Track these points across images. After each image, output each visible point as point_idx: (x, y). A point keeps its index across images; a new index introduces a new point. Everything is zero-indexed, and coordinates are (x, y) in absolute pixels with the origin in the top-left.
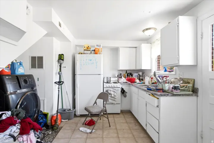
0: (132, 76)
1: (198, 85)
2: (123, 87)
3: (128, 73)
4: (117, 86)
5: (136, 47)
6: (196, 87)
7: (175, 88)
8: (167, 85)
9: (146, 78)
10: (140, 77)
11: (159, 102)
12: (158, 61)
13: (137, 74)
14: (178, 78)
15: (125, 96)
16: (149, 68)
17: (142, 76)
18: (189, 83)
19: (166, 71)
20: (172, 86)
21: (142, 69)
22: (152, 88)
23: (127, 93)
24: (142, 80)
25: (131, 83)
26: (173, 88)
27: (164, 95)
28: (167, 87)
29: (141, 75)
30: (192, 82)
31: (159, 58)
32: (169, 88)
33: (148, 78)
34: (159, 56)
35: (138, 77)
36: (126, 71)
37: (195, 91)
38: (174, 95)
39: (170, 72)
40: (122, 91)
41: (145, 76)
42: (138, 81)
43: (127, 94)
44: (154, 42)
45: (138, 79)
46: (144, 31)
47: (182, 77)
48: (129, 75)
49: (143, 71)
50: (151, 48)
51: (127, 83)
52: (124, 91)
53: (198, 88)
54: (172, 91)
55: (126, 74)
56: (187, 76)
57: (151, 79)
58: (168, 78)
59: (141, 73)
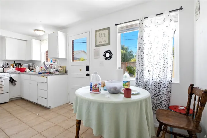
0: (21, 66)
1: (67, 69)
2: (11, 76)
3: (17, 64)
4: (4, 76)
5: (26, 41)
6: (67, 70)
7: (56, 71)
8: (52, 69)
9: (36, 67)
10: (31, 67)
11: (47, 80)
12: (46, 54)
13: (28, 64)
14: (59, 66)
15: (15, 85)
16: (39, 60)
17: (33, 66)
18: (64, 68)
19: (52, 62)
20: (55, 70)
21: (33, 60)
22: (42, 72)
23: (16, 81)
24: (33, 69)
25: (21, 72)
26: (55, 71)
27: (50, 75)
28: (52, 70)
29: (31, 65)
30: (65, 68)
31: (47, 52)
32: (53, 71)
33: (39, 67)
34: (47, 51)
35: (28, 67)
36: (15, 61)
37: (66, 72)
38: (56, 75)
39: (54, 62)
40: (11, 80)
41: (35, 66)
42: (28, 70)
43: (16, 83)
44: (43, 40)
45: (28, 69)
46: (35, 30)
47: (61, 65)
48: (18, 65)
49: (33, 62)
50: (41, 44)
51: (16, 72)
52: (13, 80)
53: (67, 71)
54: (55, 72)
55: (14, 65)
56: (63, 65)
57: (40, 68)
58: (53, 65)
59: (31, 64)
